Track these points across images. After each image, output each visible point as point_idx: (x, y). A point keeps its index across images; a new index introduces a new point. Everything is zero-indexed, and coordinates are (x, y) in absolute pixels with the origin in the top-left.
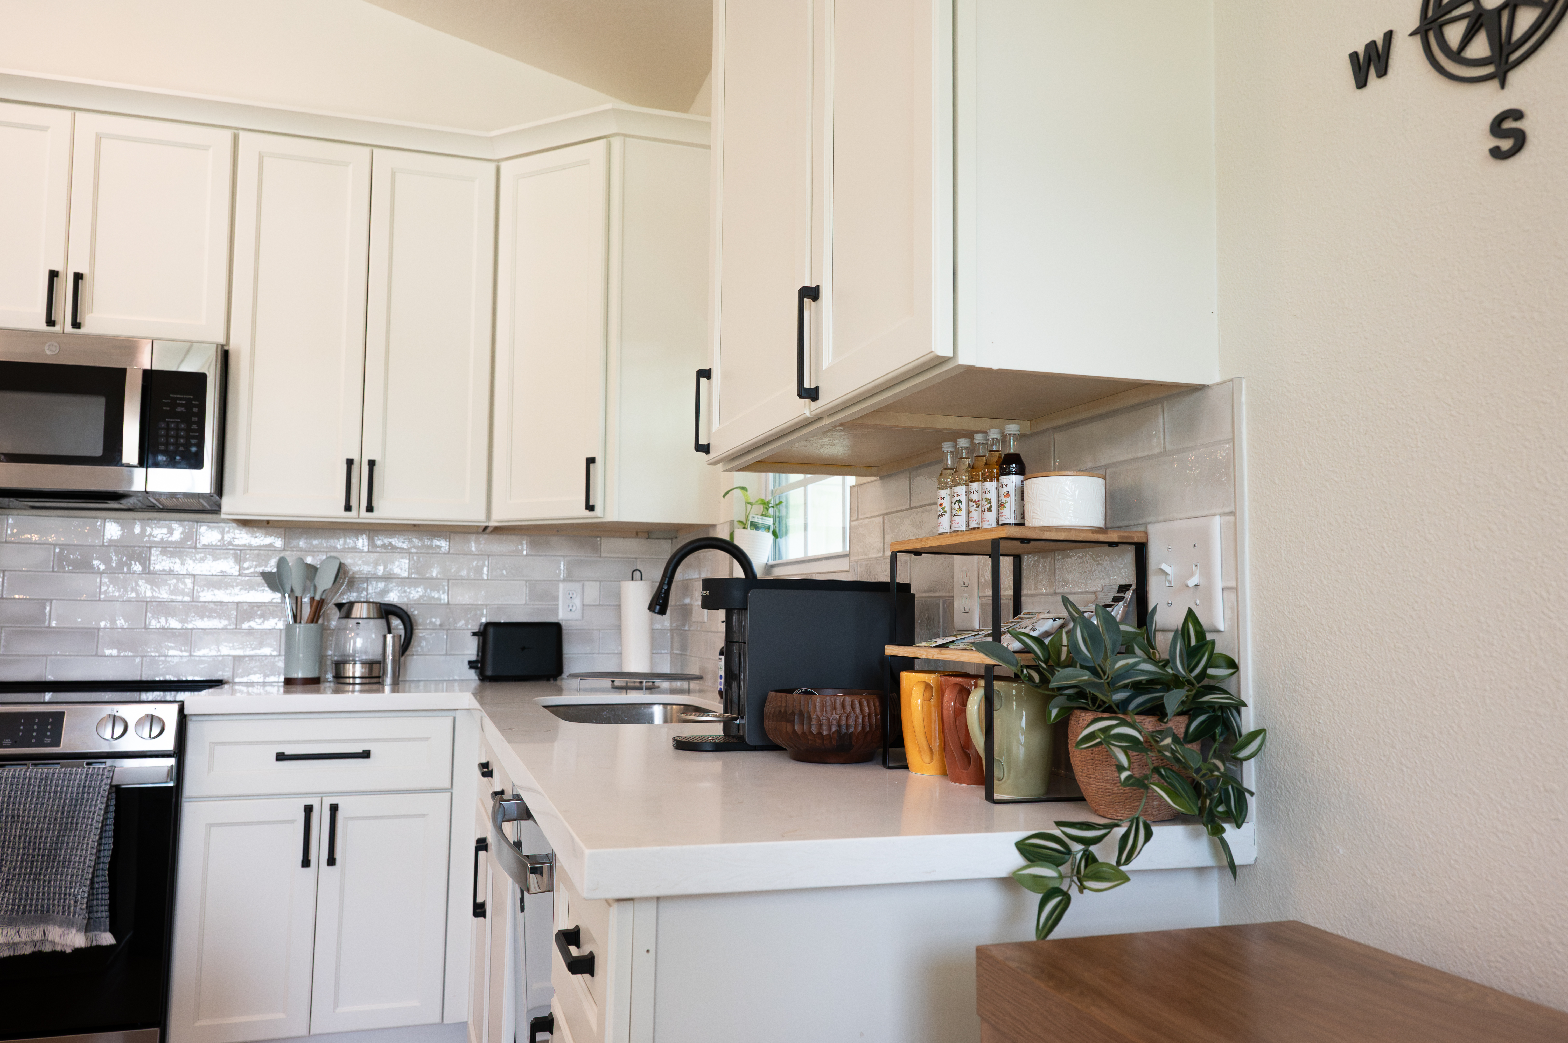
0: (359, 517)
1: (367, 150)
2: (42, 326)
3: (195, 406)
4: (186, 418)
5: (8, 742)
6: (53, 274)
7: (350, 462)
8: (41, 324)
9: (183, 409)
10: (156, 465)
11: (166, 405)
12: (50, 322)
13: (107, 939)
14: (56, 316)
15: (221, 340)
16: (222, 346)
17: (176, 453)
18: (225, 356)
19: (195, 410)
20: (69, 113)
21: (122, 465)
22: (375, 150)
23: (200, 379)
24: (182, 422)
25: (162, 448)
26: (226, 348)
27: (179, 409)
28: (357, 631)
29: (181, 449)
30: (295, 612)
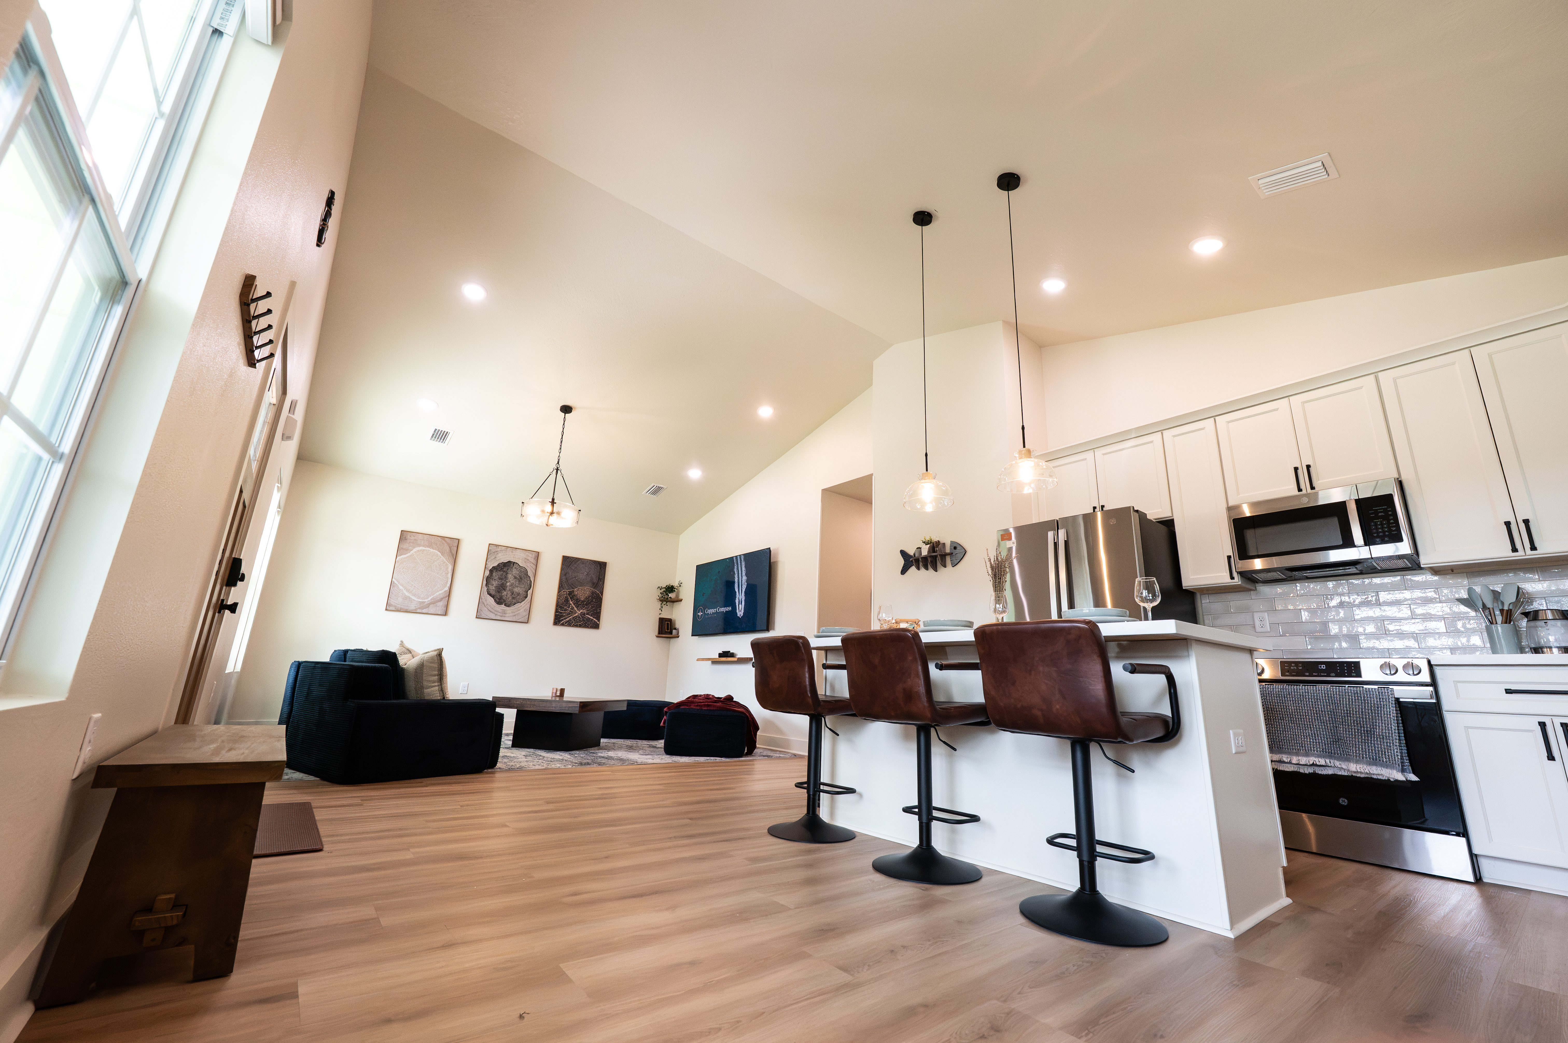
0: (1526, 555)
1: (1467, 351)
2: (1296, 492)
3: (1390, 511)
4: (1386, 517)
5: (1333, 674)
6: (1296, 469)
7: (1508, 524)
8: (1295, 492)
9: (1383, 514)
10: (1375, 544)
11: (1372, 514)
12: (1300, 490)
13: (1413, 778)
14: (1302, 486)
15: (1396, 476)
16: (1398, 478)
17: (1385, 536)
18: (1400, 484)
19: (1390, 513)
20: (1286, 399)
21: (1355, 546)
22: (1472, 349)
23: (1390, 497)
24: (1384, 520)
25: (1375, 535)
26: (1400, 479)
27: (1380, 514)
28: (1548, 628)
29: (1387, 533)
30: (1491, 621)
